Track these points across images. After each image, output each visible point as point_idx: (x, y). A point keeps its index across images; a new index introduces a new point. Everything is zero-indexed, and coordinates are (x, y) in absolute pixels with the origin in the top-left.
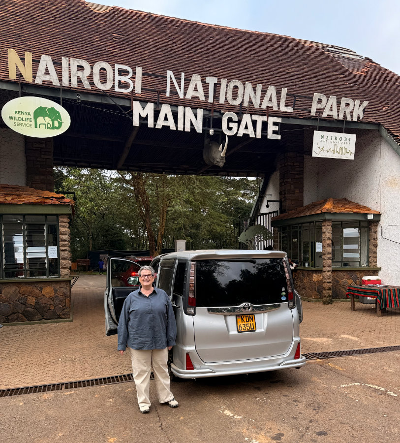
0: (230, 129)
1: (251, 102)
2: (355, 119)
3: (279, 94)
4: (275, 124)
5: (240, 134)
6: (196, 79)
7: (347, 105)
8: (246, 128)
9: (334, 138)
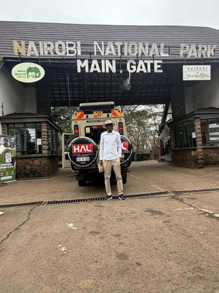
0: (132, 69)
2: (209, 56)
3: (159, 47)
5: (138, 71)
6: (110, 45)
9: (196, 69)
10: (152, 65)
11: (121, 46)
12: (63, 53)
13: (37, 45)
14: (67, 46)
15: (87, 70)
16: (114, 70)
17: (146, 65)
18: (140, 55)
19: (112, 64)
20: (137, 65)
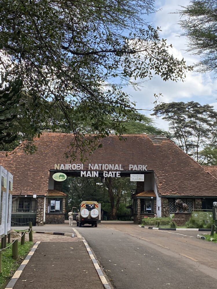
0: (106, 175)
1: (111, 169)
2: (143, 170)
3: (119, 166)
4: (118, 173)
5: (109, 177)
6: (96, 165)
7: (140, 167)
8: (110, 175)
9: (137, 176)
10: (116, 174)
11: (101, 166)
12: (75, 169)
13: (64, 165)
14: (77, 165)
15: (85, 176)
16: (97, 176)
17: (113, 174)
18: (110, 169)
19: (96, 173)
20: (108, 174)
